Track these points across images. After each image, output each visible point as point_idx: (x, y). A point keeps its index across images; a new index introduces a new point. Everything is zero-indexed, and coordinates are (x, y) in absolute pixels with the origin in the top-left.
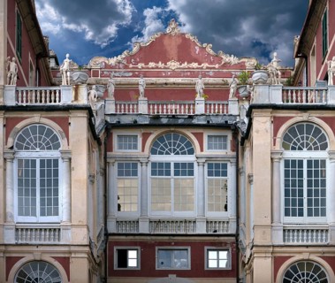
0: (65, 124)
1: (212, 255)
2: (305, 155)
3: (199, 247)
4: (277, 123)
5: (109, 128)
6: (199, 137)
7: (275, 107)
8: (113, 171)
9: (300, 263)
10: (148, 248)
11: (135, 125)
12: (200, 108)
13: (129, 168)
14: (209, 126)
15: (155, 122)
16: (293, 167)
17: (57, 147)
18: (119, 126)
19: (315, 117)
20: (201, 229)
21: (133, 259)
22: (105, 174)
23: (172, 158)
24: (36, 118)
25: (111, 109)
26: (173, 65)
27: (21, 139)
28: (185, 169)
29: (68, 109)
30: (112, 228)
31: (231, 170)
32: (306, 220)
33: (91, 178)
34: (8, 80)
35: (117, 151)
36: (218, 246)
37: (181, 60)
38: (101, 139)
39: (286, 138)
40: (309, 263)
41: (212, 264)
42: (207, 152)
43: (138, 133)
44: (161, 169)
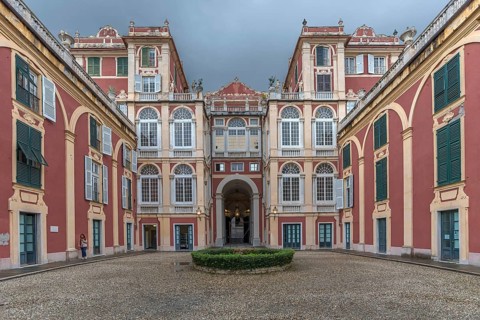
0: (193, 108)
1: (252, 166)
2: (290, 120)
3: (247, 162)
4: (279, 107)
5: (212, 116)
6: (247, 120)
7: (278, 101)
8: (214, 133)
9: (289, 164)
10: (228, 163)
11: (222, 115)
12: (247, 109)
13: (220, 132)
14: (251, 115)
15: (230, 114)
16: (285, 125)
17: (190, 118)
18: (216, 116)
19: (294, 105)
20: (248, 155)
21: (222, 168)
22: (211, 134)
23: (237, 128)
24: (182, 106)
25: (213, 109)
26: (237, 95)
27: (176, 115)
28: (242, 133)
29: (194, 102)
30: (214, 155)
31: (259, 132)
32: (291, 147)
33: (205, 133)
34: (170, 90)
35: (215, 125)
36: (254, 162)
37: (240, 93)
38: (209, 119)
39: (283, 113)
40: (292, 164)
41: (252, 169)
42: (250, 126)
43: (224, 119)
44: (232, 133)
